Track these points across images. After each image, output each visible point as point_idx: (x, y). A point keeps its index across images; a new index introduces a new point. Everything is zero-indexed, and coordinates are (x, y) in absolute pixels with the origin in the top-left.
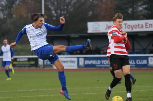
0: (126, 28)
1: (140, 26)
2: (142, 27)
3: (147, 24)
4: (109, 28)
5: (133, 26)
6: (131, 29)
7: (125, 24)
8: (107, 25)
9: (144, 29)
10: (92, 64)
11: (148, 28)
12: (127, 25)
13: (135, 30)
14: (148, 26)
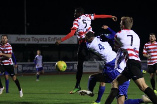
0: (33, 40)
1: (44, 40)
2: (46, 40)
3: (50, 38)
4: (19, 40)
5: (39, 39)
6: (37, 41)
7: (33, 38)
8: (17, 38)
9: (48, 42)
10: (29, 69)
11: (50, 41)
12: (34, 38)
13: (40, 42)
14: (50, 40)
